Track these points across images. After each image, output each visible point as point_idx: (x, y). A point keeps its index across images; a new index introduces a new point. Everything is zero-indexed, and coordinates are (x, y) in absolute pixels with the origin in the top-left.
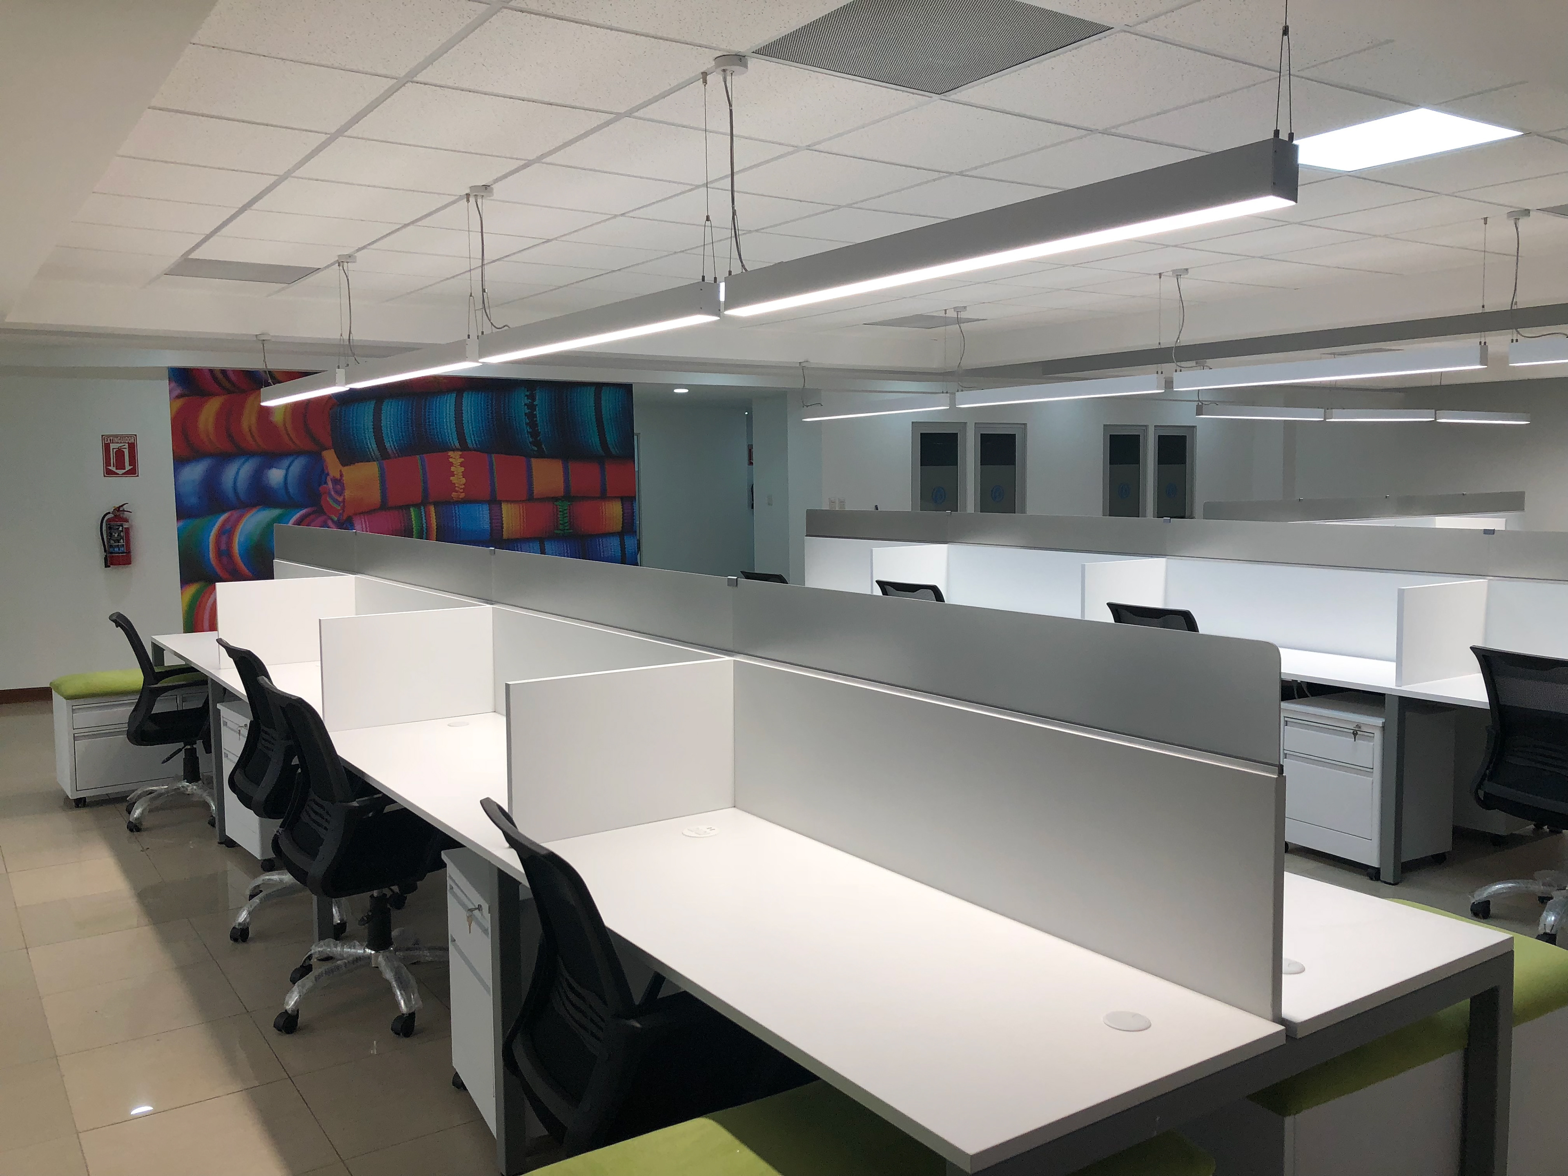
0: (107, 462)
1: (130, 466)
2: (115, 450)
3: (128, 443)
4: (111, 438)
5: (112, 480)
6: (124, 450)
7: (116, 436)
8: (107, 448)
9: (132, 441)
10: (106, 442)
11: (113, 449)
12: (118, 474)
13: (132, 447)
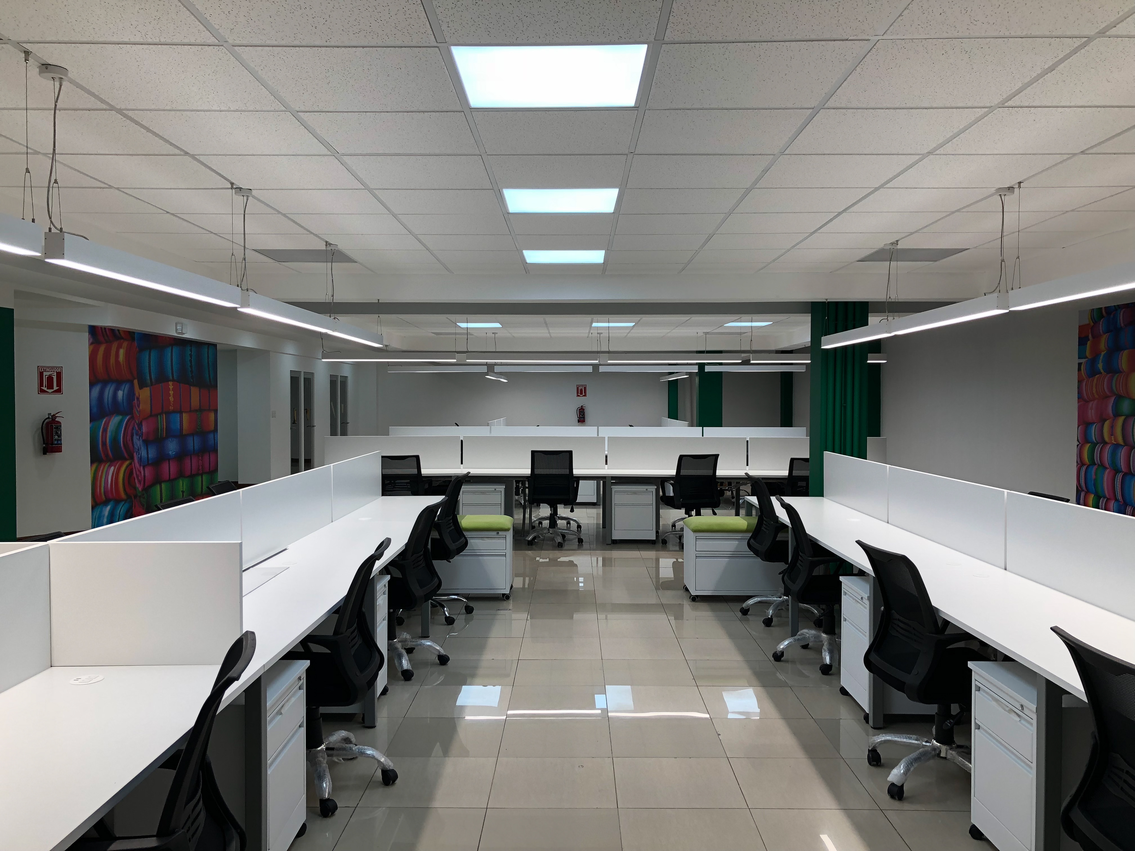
0: (41, 384)
1: (57, 387)
2: (47, 376)
3: (56, 372)
4: (45, 368)
5: (43, 396)
6: (53, 376)
7: (48, 367)
8: (41, 374)
9: (59, 370)
10: (41, 371)
11: (45, 375)
12: (49, 392)
13: (59, 375)
